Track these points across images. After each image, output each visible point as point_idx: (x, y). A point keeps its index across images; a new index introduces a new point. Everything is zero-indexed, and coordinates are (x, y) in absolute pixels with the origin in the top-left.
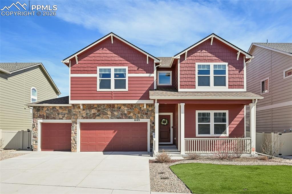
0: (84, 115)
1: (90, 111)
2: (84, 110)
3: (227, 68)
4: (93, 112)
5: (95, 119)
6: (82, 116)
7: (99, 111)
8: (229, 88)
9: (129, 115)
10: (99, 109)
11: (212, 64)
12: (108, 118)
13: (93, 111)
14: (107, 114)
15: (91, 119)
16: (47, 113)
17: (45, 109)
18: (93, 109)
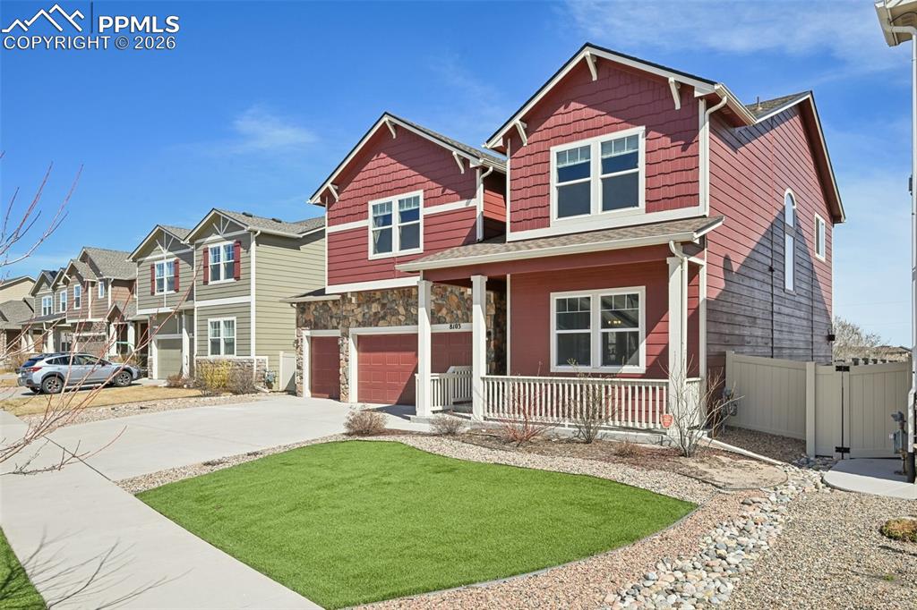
0: (360, 318)
1: (369, 308)
2: (359, 306)
3: (642, 142)
4: (374, 310)
5: (377, 326)
6: (357, 321)
7: (384, 306)
8: (648, 210)
9: (440, 315)
10: (385, 301)
11: (595, 143)
12: (399, 323)
13: (375, 307)
14: (398, 313)
15: (371, 326)
16: (315, 317)
17: (312, 307)
18: (373, 302)
